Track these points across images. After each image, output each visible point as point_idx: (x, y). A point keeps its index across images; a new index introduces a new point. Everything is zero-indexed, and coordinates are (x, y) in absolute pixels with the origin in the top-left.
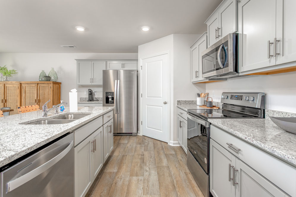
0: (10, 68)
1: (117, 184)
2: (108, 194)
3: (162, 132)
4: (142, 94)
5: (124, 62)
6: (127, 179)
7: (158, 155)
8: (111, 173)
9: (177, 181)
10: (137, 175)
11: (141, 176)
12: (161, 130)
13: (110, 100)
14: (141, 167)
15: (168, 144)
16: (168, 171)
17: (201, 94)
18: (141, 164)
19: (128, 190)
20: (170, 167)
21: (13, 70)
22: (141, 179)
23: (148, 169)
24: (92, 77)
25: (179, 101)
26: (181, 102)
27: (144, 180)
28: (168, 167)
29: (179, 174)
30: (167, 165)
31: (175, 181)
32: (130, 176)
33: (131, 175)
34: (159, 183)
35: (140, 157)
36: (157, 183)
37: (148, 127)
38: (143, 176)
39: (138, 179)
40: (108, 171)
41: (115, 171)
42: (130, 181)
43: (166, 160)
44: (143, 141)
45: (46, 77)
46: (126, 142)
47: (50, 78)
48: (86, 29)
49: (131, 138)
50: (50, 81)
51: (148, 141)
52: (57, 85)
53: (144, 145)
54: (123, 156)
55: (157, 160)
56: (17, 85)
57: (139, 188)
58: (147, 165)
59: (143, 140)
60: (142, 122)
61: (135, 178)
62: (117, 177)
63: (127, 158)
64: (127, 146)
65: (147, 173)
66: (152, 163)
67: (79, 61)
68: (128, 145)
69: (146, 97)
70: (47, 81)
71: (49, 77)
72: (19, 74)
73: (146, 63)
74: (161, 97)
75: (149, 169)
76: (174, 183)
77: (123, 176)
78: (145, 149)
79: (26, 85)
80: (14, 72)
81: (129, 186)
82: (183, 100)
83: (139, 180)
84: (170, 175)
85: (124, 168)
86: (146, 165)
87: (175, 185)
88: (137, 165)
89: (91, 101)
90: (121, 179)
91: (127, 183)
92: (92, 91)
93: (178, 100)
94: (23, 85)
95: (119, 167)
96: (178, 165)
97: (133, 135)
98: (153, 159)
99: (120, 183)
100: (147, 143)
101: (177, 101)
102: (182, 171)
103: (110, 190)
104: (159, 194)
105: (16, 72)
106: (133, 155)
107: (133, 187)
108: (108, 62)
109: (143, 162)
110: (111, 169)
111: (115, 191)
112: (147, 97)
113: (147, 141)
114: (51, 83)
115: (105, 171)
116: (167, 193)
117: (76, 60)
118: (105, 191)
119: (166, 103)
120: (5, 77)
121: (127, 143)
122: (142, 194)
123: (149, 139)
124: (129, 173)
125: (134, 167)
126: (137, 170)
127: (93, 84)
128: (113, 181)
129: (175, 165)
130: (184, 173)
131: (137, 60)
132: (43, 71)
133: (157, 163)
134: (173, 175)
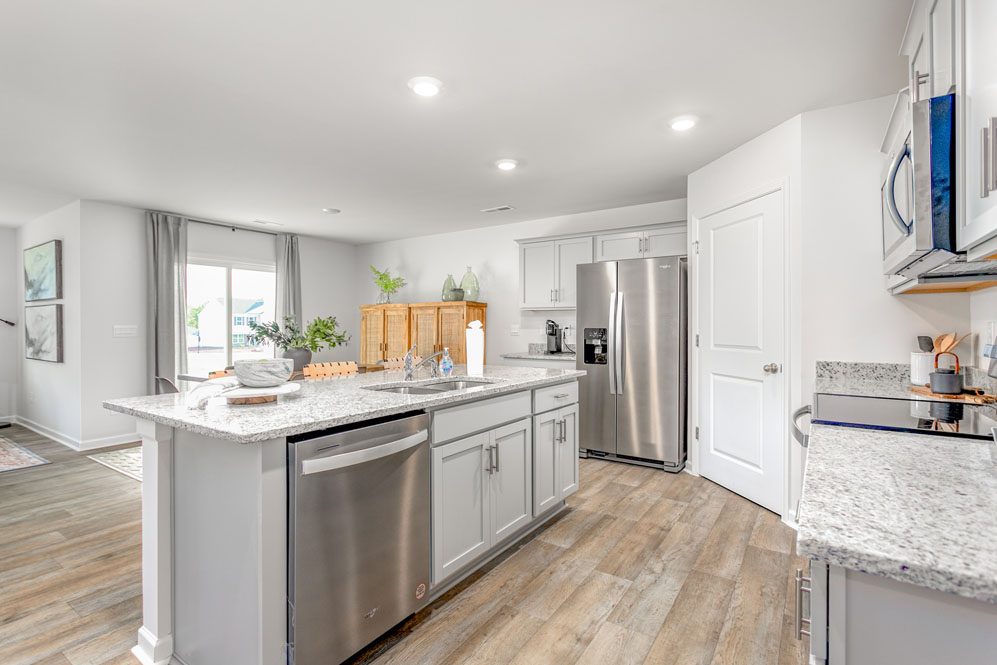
0: (394, 275)
1: (554, 575)
2: (524, 587)
3: (760, 471)
4: (698, 336)
5: (646, 234)
6: (586, 573)
7: (719, 544)
8: (552, 546)
9: (736, 629)
10: (616, 573)
11: (627, 578)
12: (758, 467)
13: (598, 351)
14: (640, 558)
15: (782, 520)
16: (722, 594)
17: (941, 339)
18: (643, 551)
19: (574, 596)
20: (737, 585)
21: (399, 279)
22: (622, 586)
23: (658, 568)
24: (557, 287)
25: (824, 366)
26: (837, 368)
27: (630, 589)
28: (731, 584)
29: (759, 613)
30: (730, 578)
31: (728, 626)
32: (596, 569)
33: (601, 568)
34: (672, 611)
35: (653, 532)
36: (665, 611)
37: (716, 449)
38: (633, 579)
39: (615, 583)
40: (548, 541)
41: (565, 545)
42: (589, 580)
43: (739, 562)
44: (691, 492)
45: (455, 290)
46: (635, 484)
47: (461, 294)
48: (520, 163)
49: (655, 477)
50: (462, 300)
51: (709, 497)
52: (476, 310)
53: (687, 505)
54: (606, 517)
55: (704, 554)
56: (404, 313)
57: (604, 602)
58: (664, 558)
59: (695, 489)
60: (697, 429)
61: (607, 577)
62: (562, 560)
63: (613, 525)
64: (630, 496)
65: (650, 578)
66: (683, 557)
67: (524, 243)
68: (636, 494)
69: (712, 347)
70: (456, 300)
71: (460, 290)
72: (410, 286)
73: (712, 232)
74: (757, 348)
75: (664, 570)
76: (721, 629)
77: (578, 563)
78: (681, 517)
79: (419, 312)
80: (400, 283)
81: (582, 587)
82: (844, 361)
83: (616, 586)
84: (723, 607)
85: (592, 545)
86: (659, 557)
87: (722, 634)
88: (632, 549)
89: (552, 353)
90: (570, 567)
91: (578, 580)
92: (557, 326)
93: (822, 360)
94: (414, 312)
95: (578, 542)
96: (774, 588)
97: (666, 468)
98: (694, 548)
99: (562, 574)
100: (700, 502)
101: (818, 363)
102: (775, 609)
103: (530, 582)
104: (654, 634)
105: (404, 282)
106: (636, 522)
107: (592, 593)
108: (599, 239)
109: (656, 547)
110: (556, 539)
111: (542, 587)
112: (716, 345)
113: (705, 496)
114: (462, 306)
115: (540, 538)
116: (681, 643)
117: (517, 241)
118: (520, 580)
119: (774, 371)
120: (385, 295)
121: (636, 489)
122: (605, 618)
123: (719, 490)
124: (596, 562)
125: (622, 551)
126: (623, 561)
127: (558, 305)
128: (549, 565)
129: (763, 587)
130: (780, 618)
131: (684, 222)
132: (450, 279)
133: (698, 562)
134: (734, 608)
